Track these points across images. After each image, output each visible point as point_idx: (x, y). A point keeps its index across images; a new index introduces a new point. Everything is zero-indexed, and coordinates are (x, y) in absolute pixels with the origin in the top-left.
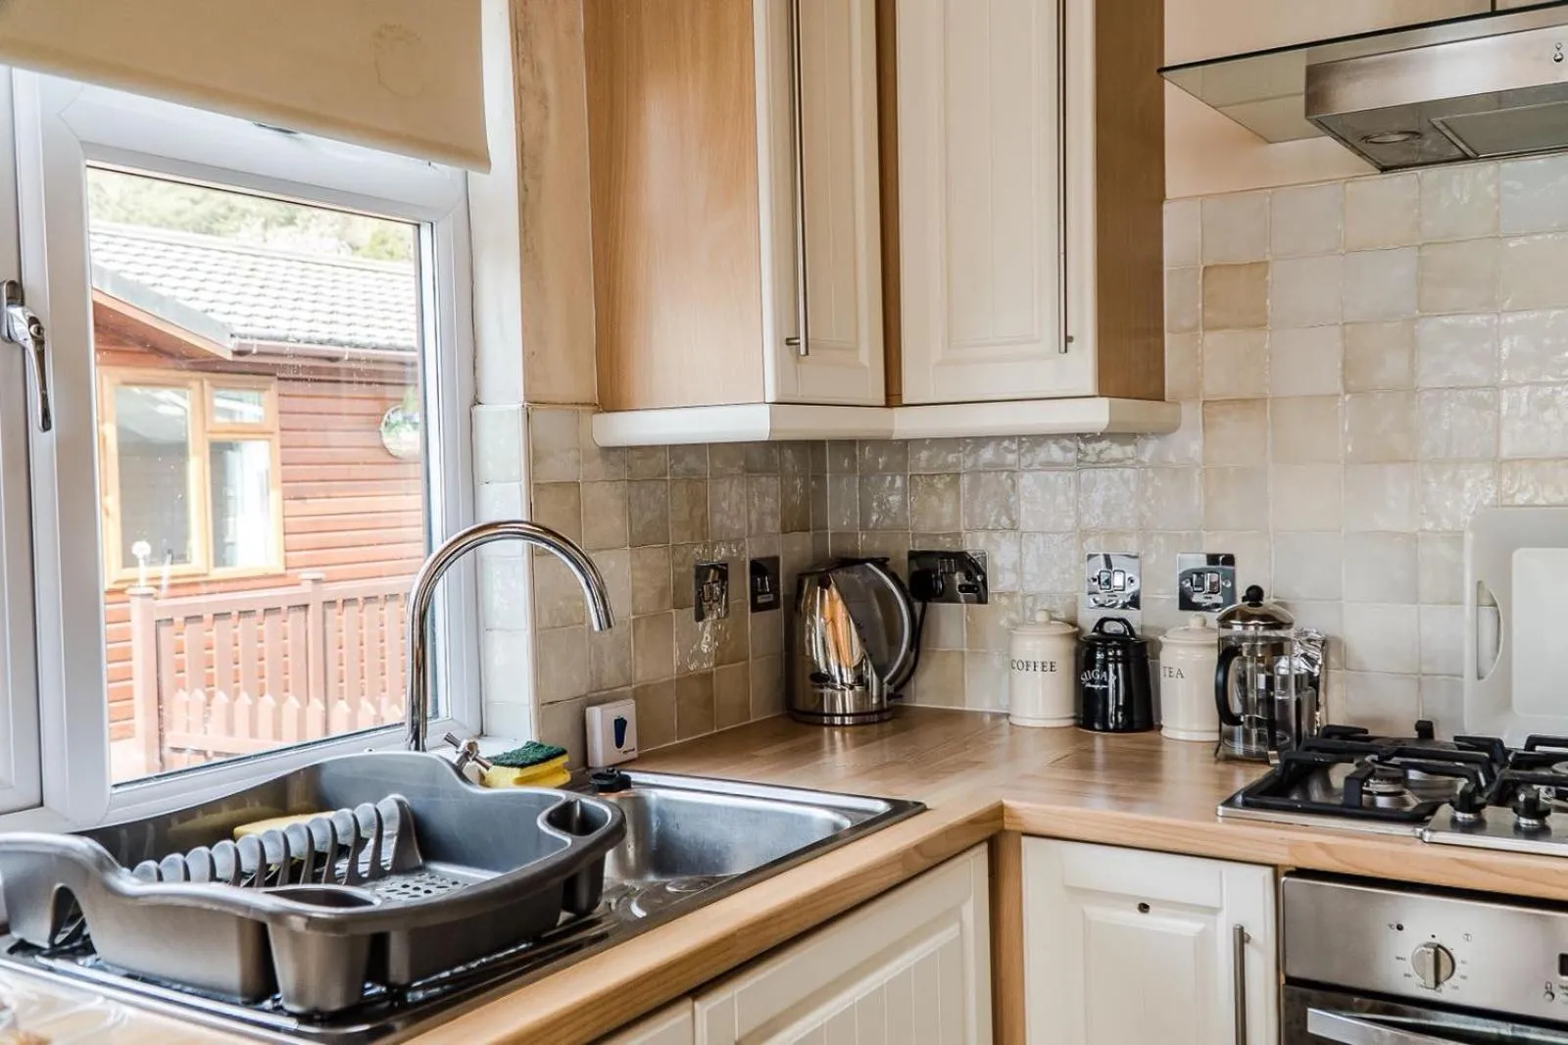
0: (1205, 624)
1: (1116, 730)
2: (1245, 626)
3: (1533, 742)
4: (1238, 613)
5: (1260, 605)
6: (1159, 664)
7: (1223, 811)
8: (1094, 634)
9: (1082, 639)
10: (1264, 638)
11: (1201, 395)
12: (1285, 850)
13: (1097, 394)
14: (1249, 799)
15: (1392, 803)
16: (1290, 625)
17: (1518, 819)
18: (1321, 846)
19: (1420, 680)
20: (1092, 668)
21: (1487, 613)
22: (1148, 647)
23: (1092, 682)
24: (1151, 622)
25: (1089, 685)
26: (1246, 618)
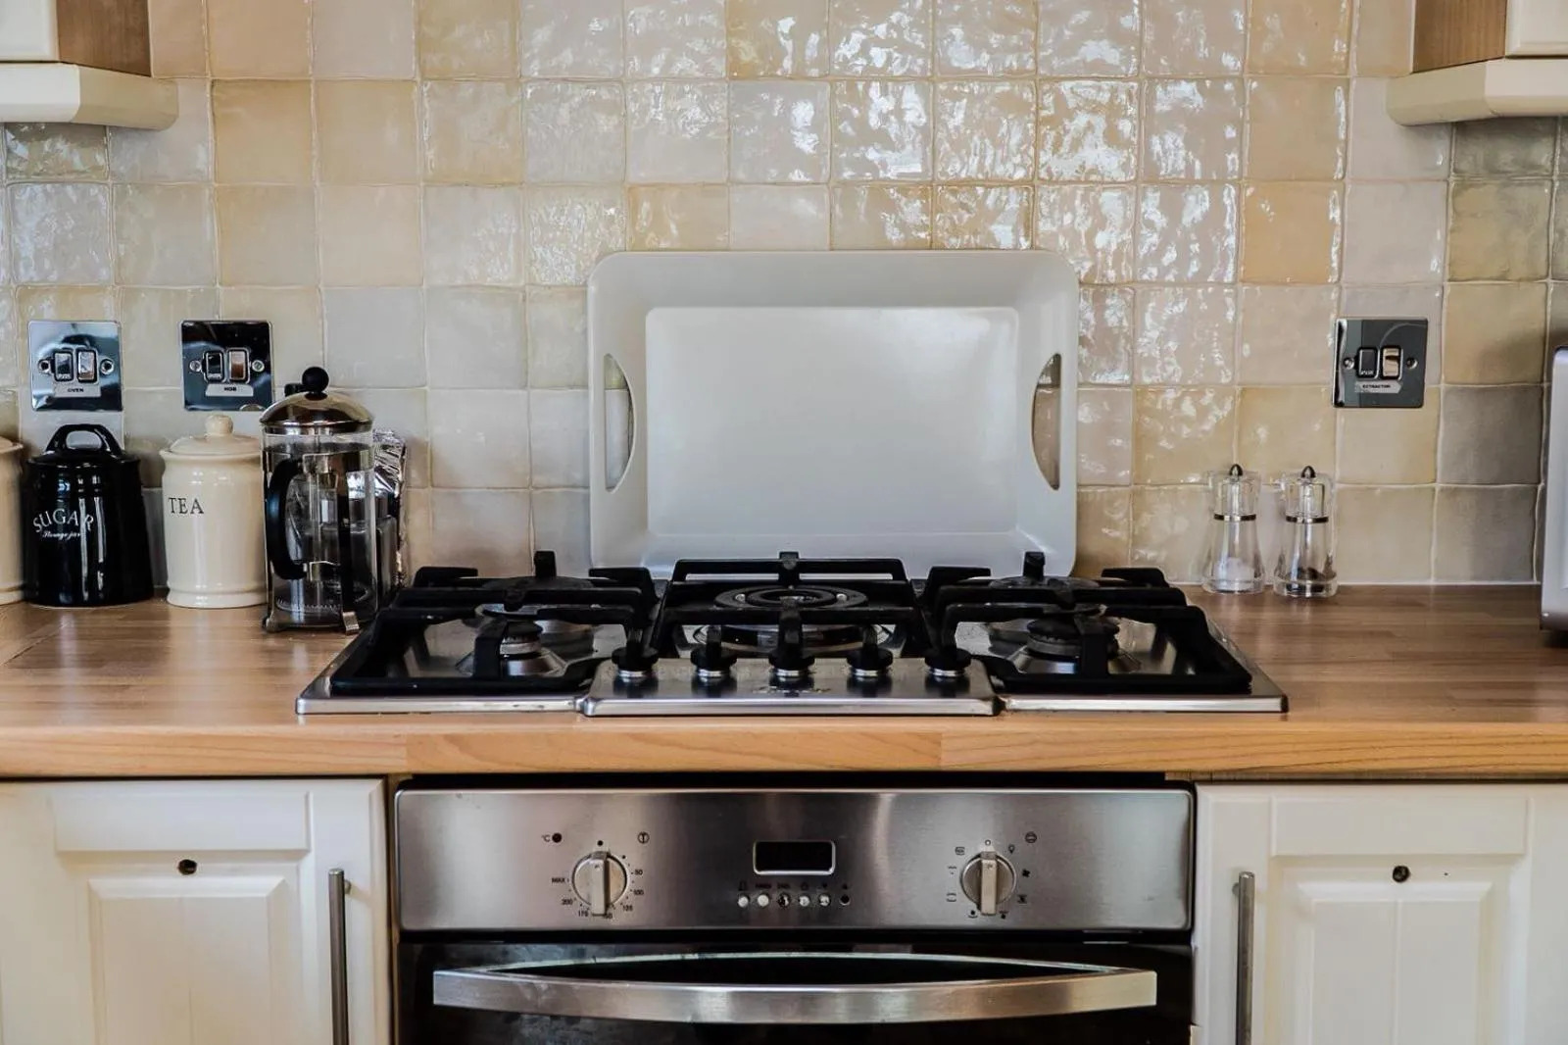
0: (231, 429)
1: (94, 602)
2: (304, 430)
3: (683, 568)
4: (290, 410)
5: (325, 396)
6: (161, 493)
7: (306, 706)
8: (50, 452)
9: (30, 460)
10: (333, 447)
11: (208, 71)
12: (403, 751)
13: (57, 59)
14: (340, 684)
15: (527, 669)
16: (367, 425)
17: (698, 671)
18: (452, 739)
19: (530, 492)
20: (52, 507)
21: (616, 399)
22: (141, 468)
23: (54, 528)
24: (140, 430)
25: (48, 534)
26: (305, 417)
